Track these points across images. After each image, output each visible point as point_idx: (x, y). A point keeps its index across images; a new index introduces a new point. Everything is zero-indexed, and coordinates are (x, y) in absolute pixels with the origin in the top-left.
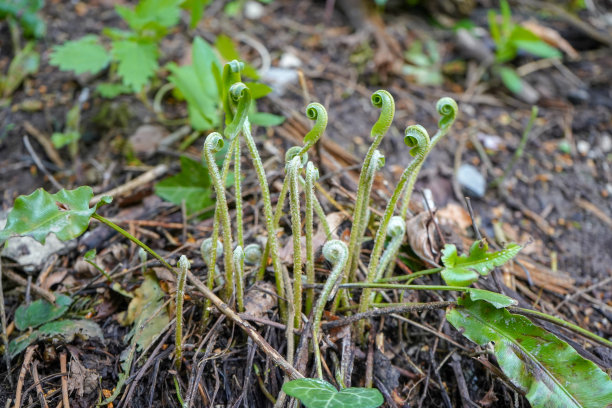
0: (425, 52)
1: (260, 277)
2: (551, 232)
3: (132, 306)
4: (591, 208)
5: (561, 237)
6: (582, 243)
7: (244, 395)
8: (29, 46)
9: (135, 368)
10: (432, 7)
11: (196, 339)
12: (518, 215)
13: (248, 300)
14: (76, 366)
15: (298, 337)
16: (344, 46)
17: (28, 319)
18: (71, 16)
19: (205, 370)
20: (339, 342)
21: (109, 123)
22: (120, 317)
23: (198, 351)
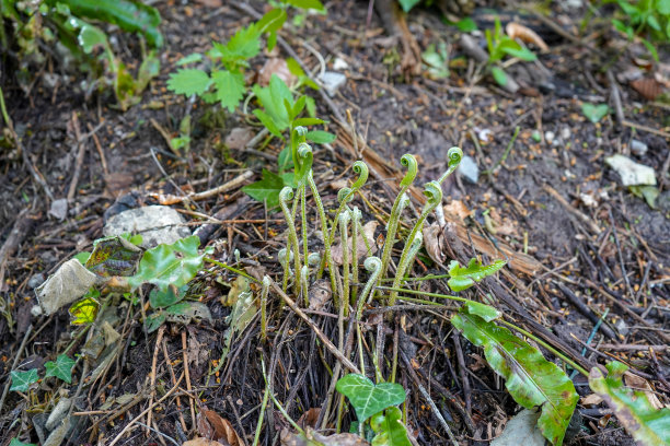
0: (437, 51)
1: (320, 276)
2: (525, 213)
3: (230, 294)
4: (554, 193)
5: (531, 217)
6: (546, 222)
7: (309, 367)
8: (152, 53)
9: (234, 346)
10: (443, 8)
11: (276, 324)
12: (501, 198)
13: (311, 296)
14: (193, 343)
15: (346, 324)
16: (380, 47)
17: (159, 300)
18: (181, 18)
19: (282, 351)
20: (375, 326)
21: (212, 125)
22: (223, 299)
23: (278, 333)
